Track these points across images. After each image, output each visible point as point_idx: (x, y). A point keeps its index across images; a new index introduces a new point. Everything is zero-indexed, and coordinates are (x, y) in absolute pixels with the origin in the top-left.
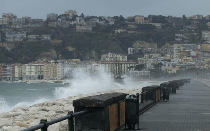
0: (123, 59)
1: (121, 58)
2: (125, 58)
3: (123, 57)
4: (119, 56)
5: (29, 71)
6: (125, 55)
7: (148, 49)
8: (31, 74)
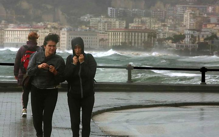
0: (120, 25)
1: (117, 23)
2: (123, 24)
3: (120, 22)
4: (114, 21)
5: (14, 37)
6: (123, 20)
7: (133, 10)
8: (13, 41)
